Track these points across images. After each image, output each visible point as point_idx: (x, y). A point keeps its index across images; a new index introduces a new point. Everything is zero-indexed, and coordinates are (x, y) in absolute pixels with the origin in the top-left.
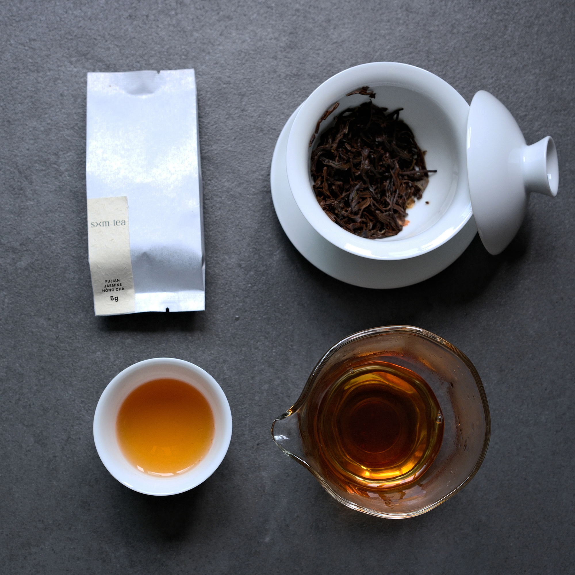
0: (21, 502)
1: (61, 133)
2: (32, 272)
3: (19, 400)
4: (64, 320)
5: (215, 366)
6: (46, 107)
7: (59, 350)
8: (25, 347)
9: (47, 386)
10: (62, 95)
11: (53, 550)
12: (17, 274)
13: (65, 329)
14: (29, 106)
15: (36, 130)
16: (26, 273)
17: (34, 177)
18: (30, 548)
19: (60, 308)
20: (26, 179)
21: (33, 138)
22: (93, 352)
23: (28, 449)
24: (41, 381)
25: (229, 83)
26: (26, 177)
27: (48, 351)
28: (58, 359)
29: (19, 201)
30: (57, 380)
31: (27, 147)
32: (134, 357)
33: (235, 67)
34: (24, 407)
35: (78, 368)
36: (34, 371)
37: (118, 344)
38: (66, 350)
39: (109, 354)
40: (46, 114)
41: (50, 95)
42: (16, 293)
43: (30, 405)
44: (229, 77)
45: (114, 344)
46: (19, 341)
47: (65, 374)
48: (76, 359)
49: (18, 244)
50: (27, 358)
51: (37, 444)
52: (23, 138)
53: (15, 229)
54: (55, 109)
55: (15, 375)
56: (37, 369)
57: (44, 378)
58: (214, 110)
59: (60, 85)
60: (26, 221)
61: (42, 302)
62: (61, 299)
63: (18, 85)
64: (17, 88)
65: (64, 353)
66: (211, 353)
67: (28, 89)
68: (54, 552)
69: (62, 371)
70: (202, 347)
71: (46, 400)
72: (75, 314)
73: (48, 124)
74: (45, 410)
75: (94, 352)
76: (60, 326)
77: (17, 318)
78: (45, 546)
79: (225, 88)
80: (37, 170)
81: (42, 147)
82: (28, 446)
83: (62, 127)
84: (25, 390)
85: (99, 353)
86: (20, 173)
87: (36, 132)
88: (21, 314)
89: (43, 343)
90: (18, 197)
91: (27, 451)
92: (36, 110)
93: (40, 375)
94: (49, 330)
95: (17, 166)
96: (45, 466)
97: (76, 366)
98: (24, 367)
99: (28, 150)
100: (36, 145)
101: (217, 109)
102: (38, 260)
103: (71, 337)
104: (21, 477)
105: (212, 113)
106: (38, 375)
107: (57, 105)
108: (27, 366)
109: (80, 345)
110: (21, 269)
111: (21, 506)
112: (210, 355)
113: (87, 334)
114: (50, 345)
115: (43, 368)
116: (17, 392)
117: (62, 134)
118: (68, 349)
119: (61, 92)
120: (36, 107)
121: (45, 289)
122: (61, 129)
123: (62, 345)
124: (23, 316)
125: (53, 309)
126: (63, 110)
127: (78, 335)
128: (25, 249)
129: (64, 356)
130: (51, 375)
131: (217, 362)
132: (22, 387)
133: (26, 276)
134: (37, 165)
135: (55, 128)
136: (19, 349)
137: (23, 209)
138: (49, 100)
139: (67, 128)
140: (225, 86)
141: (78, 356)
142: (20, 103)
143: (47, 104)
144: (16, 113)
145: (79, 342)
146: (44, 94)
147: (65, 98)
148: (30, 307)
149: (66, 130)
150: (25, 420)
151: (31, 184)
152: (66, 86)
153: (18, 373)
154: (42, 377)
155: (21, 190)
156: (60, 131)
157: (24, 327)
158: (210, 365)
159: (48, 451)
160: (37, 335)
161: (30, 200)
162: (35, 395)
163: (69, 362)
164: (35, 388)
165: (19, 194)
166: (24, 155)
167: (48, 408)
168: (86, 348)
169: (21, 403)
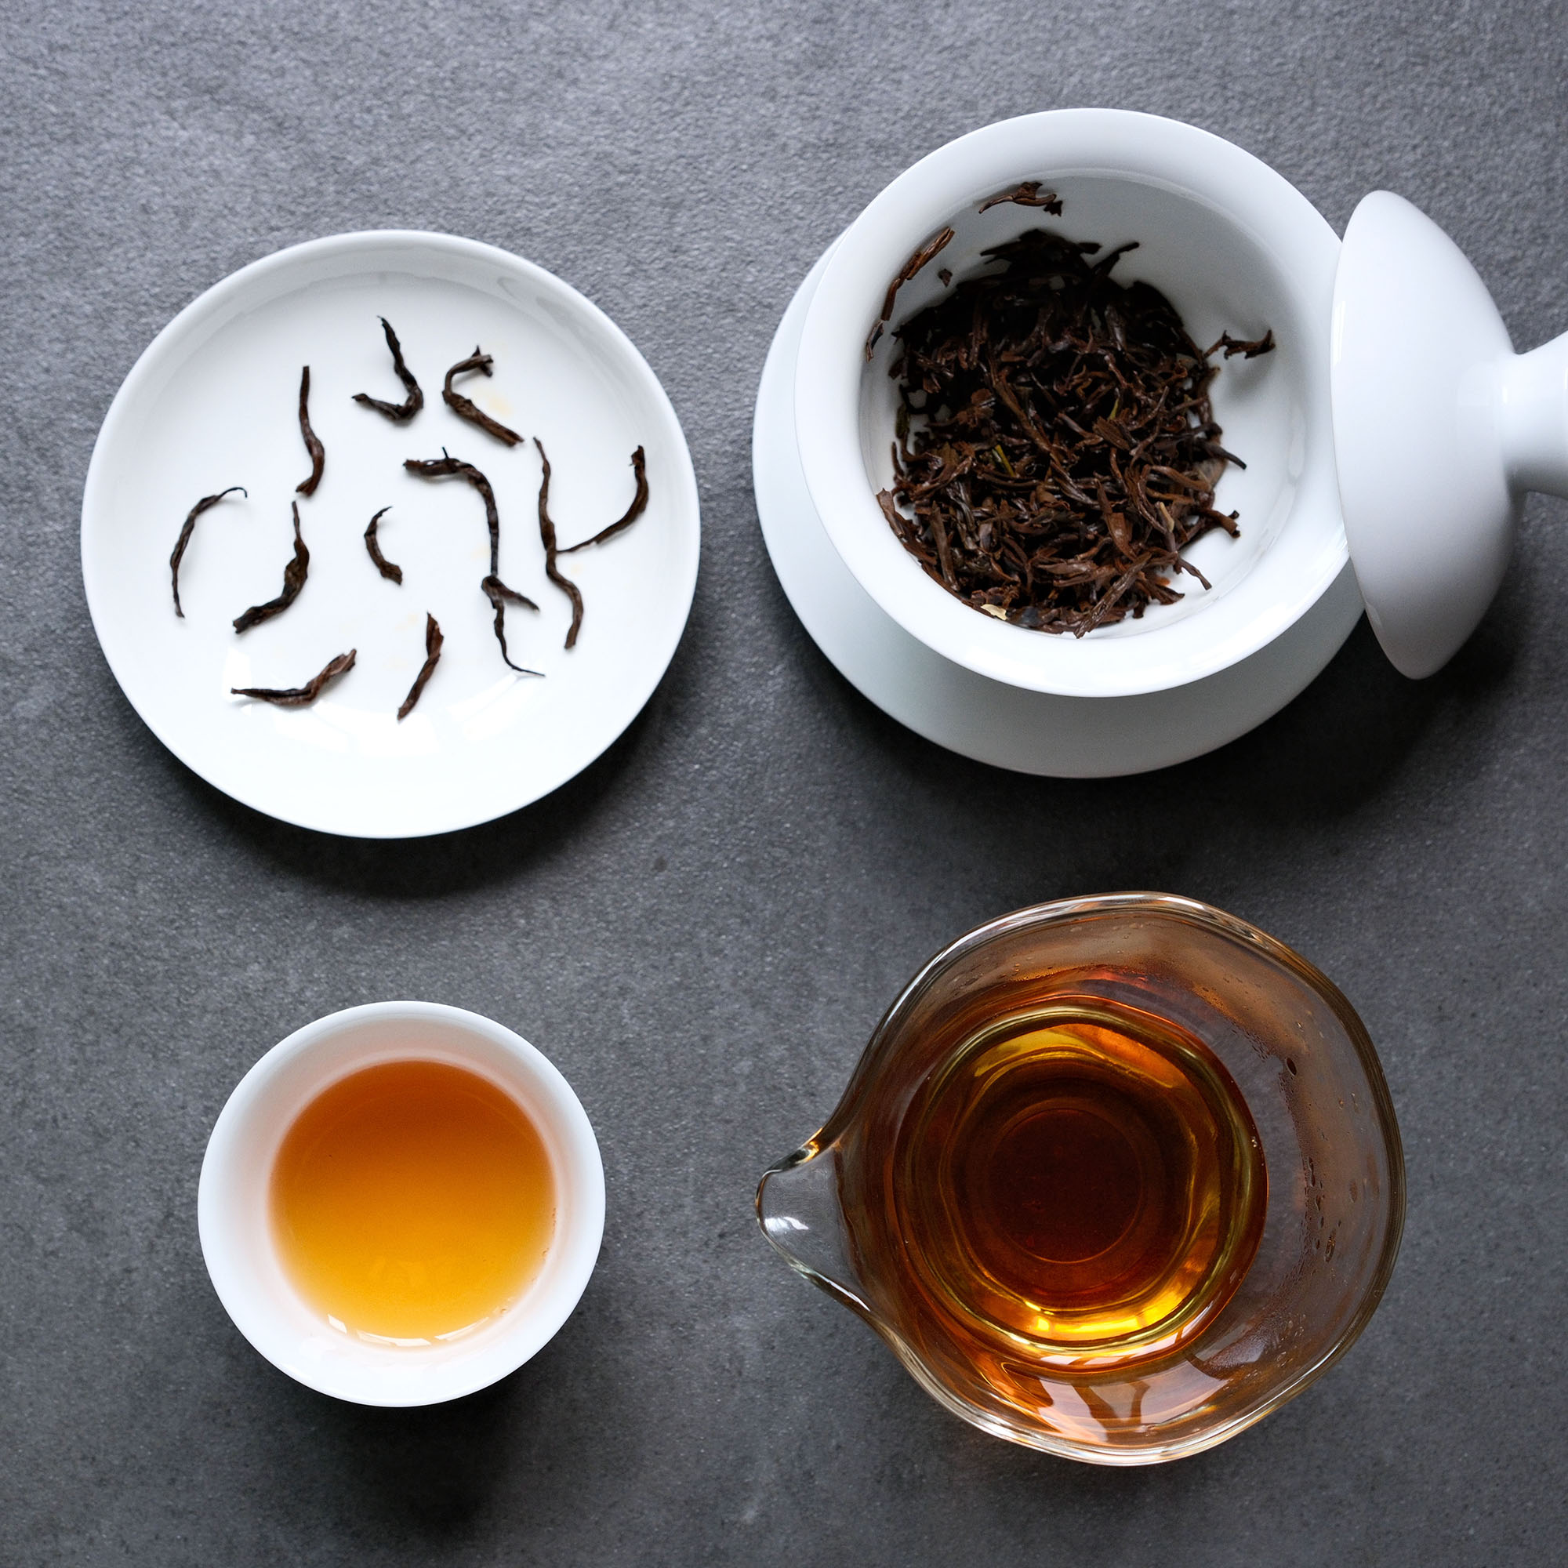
0: (31, 1404)
1: (144, 320)
2: (61, 730)
3: (23, 1104)
4: (154, 872)
5: (596, 1004)
6: (100, 244)
7: (138, 958)
8: (40, 951)
9: (104, 1063)
10: (145, 209)
11: (123, 1543)
12: (15, 738)
13: (157, 896)
14: (50, 242)
15: (71, 313)
16: (44, 733)
17: (65, 452)
18: (56, 1536)
19: (141, 834)
20: (42, 456)
21: (63, 337)
22: (238, 966)
23: (50, 1247)
24: (88, 1049)
25: (634, 170)
26: (42, 452)
27: (106, 961)
28: (138, 984)
29: (20, 521)
30: (132, 1047)
31: (45, 364)
32: (358, 977)
33: (654, 124)
34: (39, 1126)
35: (196, 1012)
36: (67, 1021)
37: (312, 941)
38: (157, 959)
39: (284, 971)
40: (101, 265)
41: (113, 210)
42: (15, 791)
43: (55, 1120)
44: (636, 152)
45: (299, 940)
46: (24, 932)
47: (155, 1030)
48: (188, 984)
49: (19, 648)
50: (47, 981)
51: (75, 1234)
52: (31, 336)
53: (10, 604)
54: (125, 253)
55: (11, 1031)
56: (74, 1014)
57: (97, 1042)
58: (590, 251)
59: (138, 180)
60: (42, 579)
61: (90, 818)
62: (143, 808)
63: (17, 182)
64: (13, 189)
65: (154, 967)
66: (584, 967)
67: (46, 193)
68: (127, 1552)
69: (148, 1019)
70: (558, 950)
71: (102, 1104)
72: (184, 853)
73: (105, 295)
74: (100, 1136)
75: (242, 965)
76: (141, 888)
77: (16, 866)
78: (100, 1531)
79: (622, 185)
80: (72, 430)
81: (87, 364)
82: (50, 1240)
83: (145, 304)
84: (42, 1077)
85: (256, 967)
86: (24, 438)
87: (71, 318)
88: (29, 855)
89: (92, 938)
90: (20, 511)
91: (46, 1254)
92: (68, 255)
93: (85, 1031)
94: (111, 900)
95: (17, 420)
96: (99, 1298)
97: (188, 1006)
98: (37, 1009)
99: (47, 371)
100: (70, 356)
101: (599, 247)
102: (76, 696)
103: (172, 921)
104: (30, 1330)
105: (585, 259)
106: (80, 1032)
107: (132, 239)
108: (47, 1006)
109: (199, 945)
110: (27, 721)
111: (31, 1415)
112: (581, 974)
113: (220, 911)
114: (112, 944)
115: (91, 1012)
116: (16, 1084)
117: (147, 324)
118: (166, 956)
119: (143, 201)
120: (71, 244)
121: (98, 781)
122: (143, 308)
123: (147, 944)
124: (32, 859)
125: (122, 840)
126: (149, 255)
127: (195, 915)
128: (38, 663)
129: (154, 976)
130: (116, 1031)
131: (602, 994)
132: (31, 1066)
133: (42, 741)
134: (74, 417)
135: (125, 308)
136: (22, 956)
137: (31, 544)
138: (108, 224)
139: (160, 308)
140: (622, 179)
141: (195, 975)
142: (22, 234)
143: (102, 235)
144: (12, 264)
145: (196, 934)
146: (93, 208)
147: (154, 218)
148: (55, 833)
149: (157, 312)
150: (42, 1163)
151: (56, 473)
152: (156, 183)
153: (20, 1026)
154: (90, 1037)
155: (27, 488)
156: (141, 315)
157: (37, 892)
158: (580, 1001)
159: (107, 1255)
160: (74, 914)
161: (55, 520)
162: (68, 1090)
163: (167, 993)
164: (71, 1069)
165: (22, 502)
166: (35, 388)
167: (107, 1130)
168: (217, 953)
169: (29, 1112)
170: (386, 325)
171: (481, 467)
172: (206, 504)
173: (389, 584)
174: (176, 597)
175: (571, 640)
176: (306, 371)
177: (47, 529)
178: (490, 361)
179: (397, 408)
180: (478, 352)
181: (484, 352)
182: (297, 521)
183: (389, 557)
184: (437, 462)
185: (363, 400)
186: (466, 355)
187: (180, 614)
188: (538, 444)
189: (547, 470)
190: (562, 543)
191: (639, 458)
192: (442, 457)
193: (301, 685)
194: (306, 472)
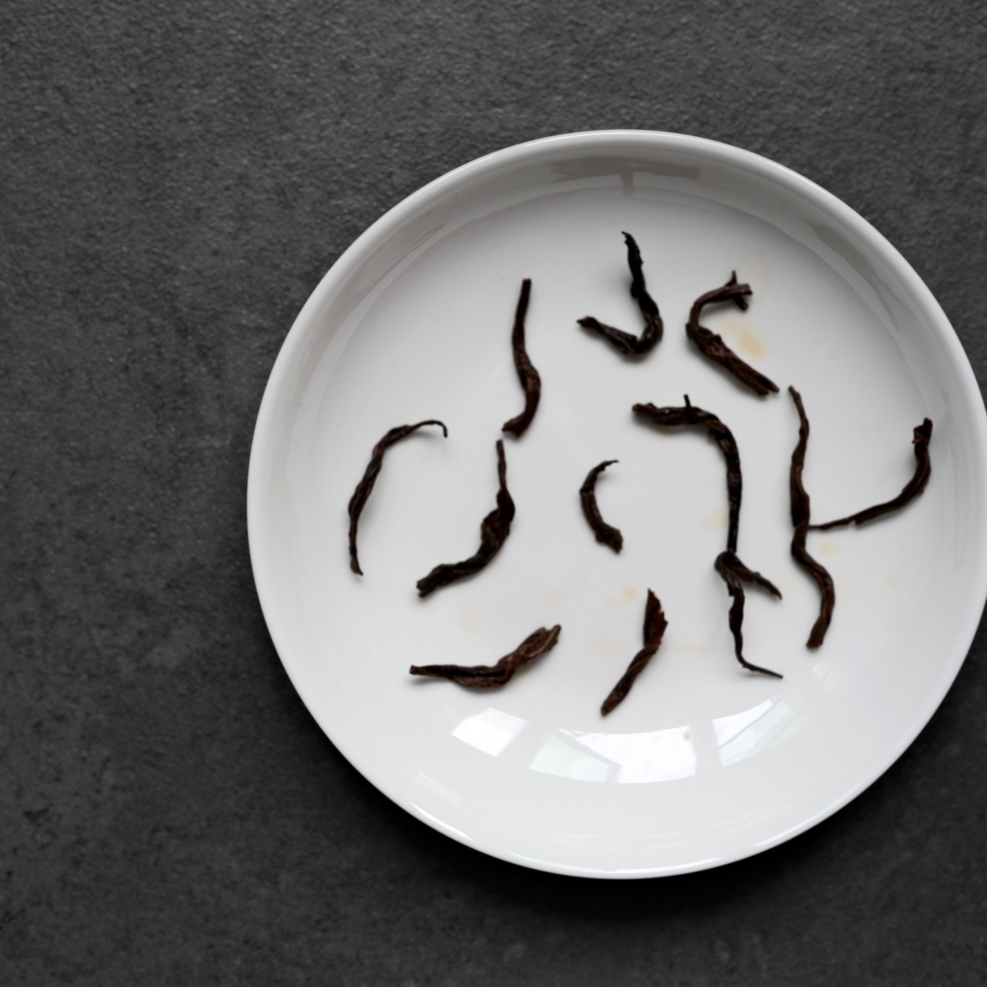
170: (630, 242)
171: (725, 419)
172: (398, 435)
173: (604, 551)
174: (353, 550)
175: (816, 640)
176: (527, 285)
177: (202, 444)
178: (749, 293)
179: (631, 339)
180: (734, 280)
181: (741, 281)
182: (502, 467)
183: (609, 518)
184: (673, 411)
185: (590, 326)
186: (718, 282)
187: (356, 568)
188: (795, 397)
189: (804, 432)
190: (816, 518)
191: (923, 434)
192: (682, 404)
193: (491, 661)
194: (515, 406)
